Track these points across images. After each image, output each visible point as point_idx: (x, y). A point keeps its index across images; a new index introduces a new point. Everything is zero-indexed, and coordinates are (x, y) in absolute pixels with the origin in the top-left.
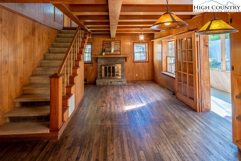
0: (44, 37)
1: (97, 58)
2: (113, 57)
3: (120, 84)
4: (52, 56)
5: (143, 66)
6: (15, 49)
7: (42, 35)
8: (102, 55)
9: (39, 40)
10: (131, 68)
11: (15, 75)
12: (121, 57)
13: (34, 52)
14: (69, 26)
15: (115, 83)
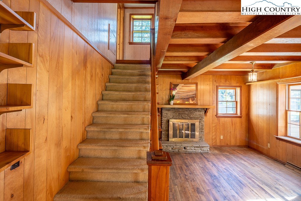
0: (97, 73)
1: (162, 109)
2: (187, 108)
3: (199, 151)
4: (108, 105)
5: (232, 124)
6: (59, 92)
7: (96, 69)
8: (169, 104)
9: (92, 76)
10: (213, 125)
11: (58, 144)
12: (198, 109)
13: (85, 98)
14: (121, 59)
15: (192, 149)
